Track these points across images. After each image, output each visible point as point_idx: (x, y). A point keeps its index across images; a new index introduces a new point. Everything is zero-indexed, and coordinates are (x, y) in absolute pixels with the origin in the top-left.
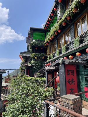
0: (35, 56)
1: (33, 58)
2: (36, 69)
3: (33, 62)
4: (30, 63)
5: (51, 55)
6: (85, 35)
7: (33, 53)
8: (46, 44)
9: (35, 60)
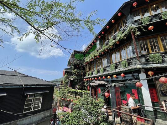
0: (76, 72)
1: (74, 74)
2: (76, 83)
3: (74, 76)
4: (72, 77)
5: (90, 72)
6: (118, 63)
7: (75, 69)
8: (85, 63)
9: (76, 75)
